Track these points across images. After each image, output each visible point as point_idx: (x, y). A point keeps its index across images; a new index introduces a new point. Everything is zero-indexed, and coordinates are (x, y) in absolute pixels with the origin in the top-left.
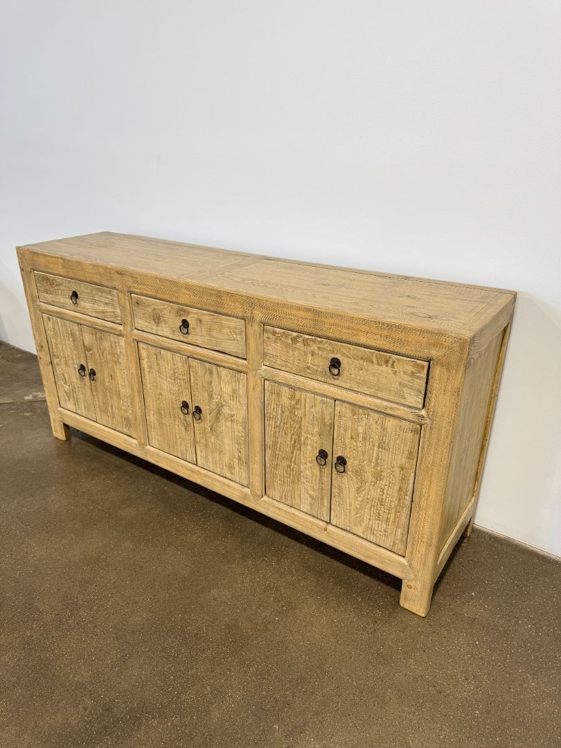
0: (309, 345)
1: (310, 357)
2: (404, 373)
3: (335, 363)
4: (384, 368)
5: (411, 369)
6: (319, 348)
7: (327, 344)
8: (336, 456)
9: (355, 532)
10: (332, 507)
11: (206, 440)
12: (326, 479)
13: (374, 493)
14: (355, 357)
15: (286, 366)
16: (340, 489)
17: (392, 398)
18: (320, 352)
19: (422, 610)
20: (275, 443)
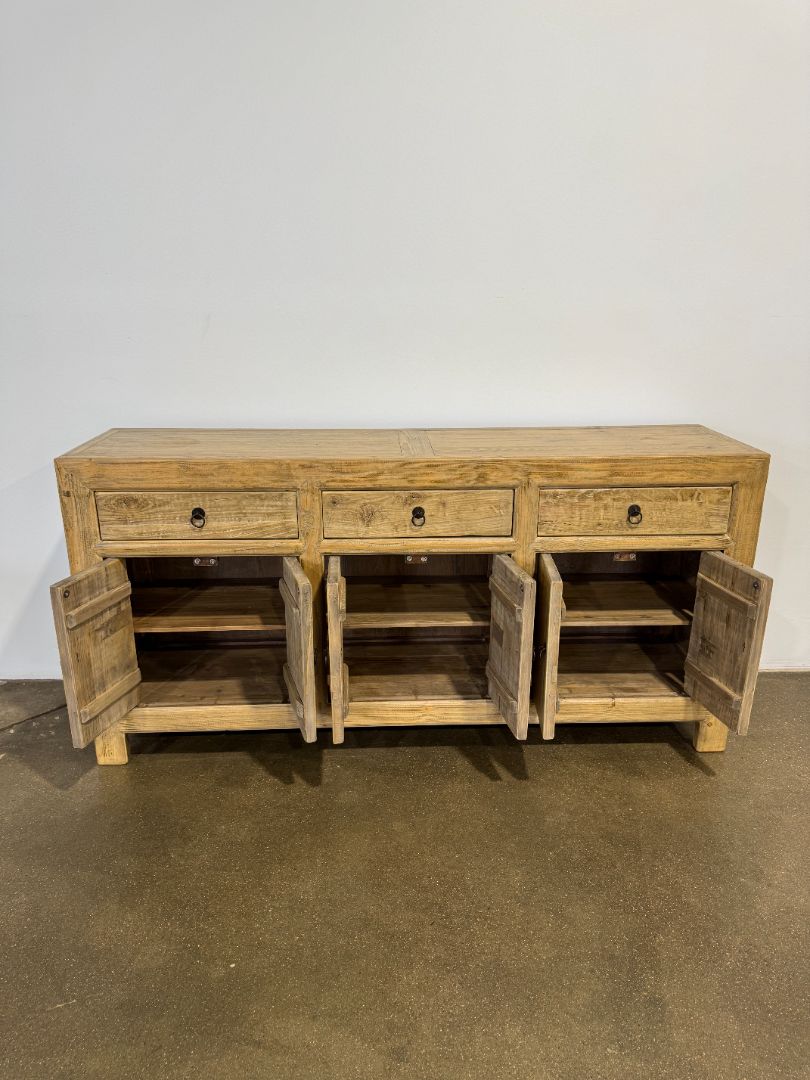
0: (601, 499)
1: (602, 512)
2: (710, 502)
3: (634, 511)
4: (689, 503)
5: (716, 497)
6: (614, 499)
7: (624, 493)
14: (658, 499)
15: (570, 529)
17: (696, 531)
18: (615, 503)
19: (722, 744)
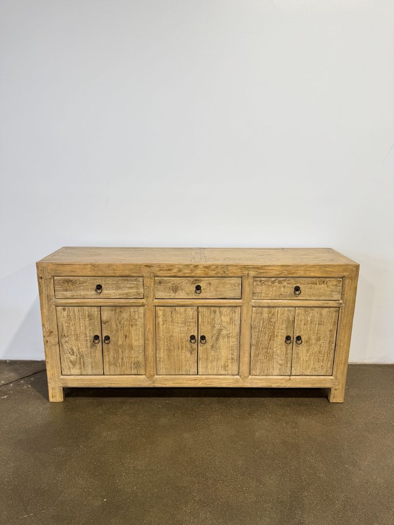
0: (282, 283)
1: (282, 289)
2: (332, 285)
3: (297, 289)
4: (322, 285)
5: (335, 283)
6: (288, 283)
7: (292, 281)
8: (295, 337)
9: (306, 374)
10: (293, 365)
11: (207, 356)
12: (289, 352)
13: (316, 349)
14: (308, 283)
15: (267, 297)
16: (298, 354)
17: (327, 299)
18: (288, 285)
19: (342, 399)
20: (258, 342)
